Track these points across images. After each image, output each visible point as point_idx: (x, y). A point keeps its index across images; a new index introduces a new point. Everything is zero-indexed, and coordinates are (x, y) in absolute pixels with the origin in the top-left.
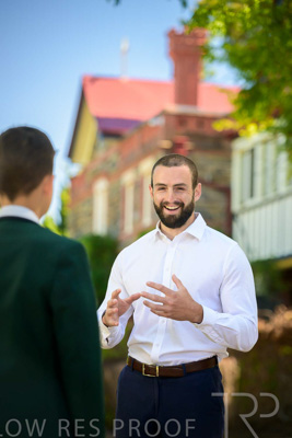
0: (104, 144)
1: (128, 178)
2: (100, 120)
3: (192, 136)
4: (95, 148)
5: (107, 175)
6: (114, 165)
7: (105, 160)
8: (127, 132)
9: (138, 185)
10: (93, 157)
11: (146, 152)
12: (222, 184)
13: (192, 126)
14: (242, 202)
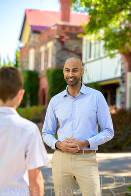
0: (33, 35)
1: (43, 49)
2: (32, 26)
3: (68, 34)
4: (30, 37)
5: (34, 47)
6: (37, 44)
7: (34, 42)
8: (42, 31)
9: (47, 52)
10: (29, 40)
11: (50, 39)
12: (79, 52)
13: (67, 30)
14: (86, 59)
